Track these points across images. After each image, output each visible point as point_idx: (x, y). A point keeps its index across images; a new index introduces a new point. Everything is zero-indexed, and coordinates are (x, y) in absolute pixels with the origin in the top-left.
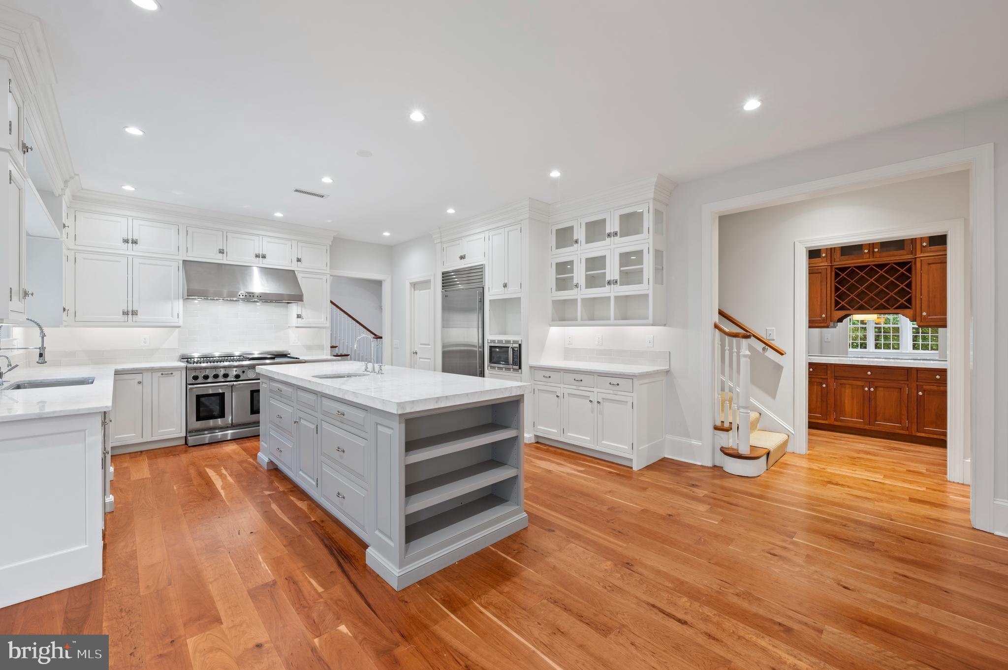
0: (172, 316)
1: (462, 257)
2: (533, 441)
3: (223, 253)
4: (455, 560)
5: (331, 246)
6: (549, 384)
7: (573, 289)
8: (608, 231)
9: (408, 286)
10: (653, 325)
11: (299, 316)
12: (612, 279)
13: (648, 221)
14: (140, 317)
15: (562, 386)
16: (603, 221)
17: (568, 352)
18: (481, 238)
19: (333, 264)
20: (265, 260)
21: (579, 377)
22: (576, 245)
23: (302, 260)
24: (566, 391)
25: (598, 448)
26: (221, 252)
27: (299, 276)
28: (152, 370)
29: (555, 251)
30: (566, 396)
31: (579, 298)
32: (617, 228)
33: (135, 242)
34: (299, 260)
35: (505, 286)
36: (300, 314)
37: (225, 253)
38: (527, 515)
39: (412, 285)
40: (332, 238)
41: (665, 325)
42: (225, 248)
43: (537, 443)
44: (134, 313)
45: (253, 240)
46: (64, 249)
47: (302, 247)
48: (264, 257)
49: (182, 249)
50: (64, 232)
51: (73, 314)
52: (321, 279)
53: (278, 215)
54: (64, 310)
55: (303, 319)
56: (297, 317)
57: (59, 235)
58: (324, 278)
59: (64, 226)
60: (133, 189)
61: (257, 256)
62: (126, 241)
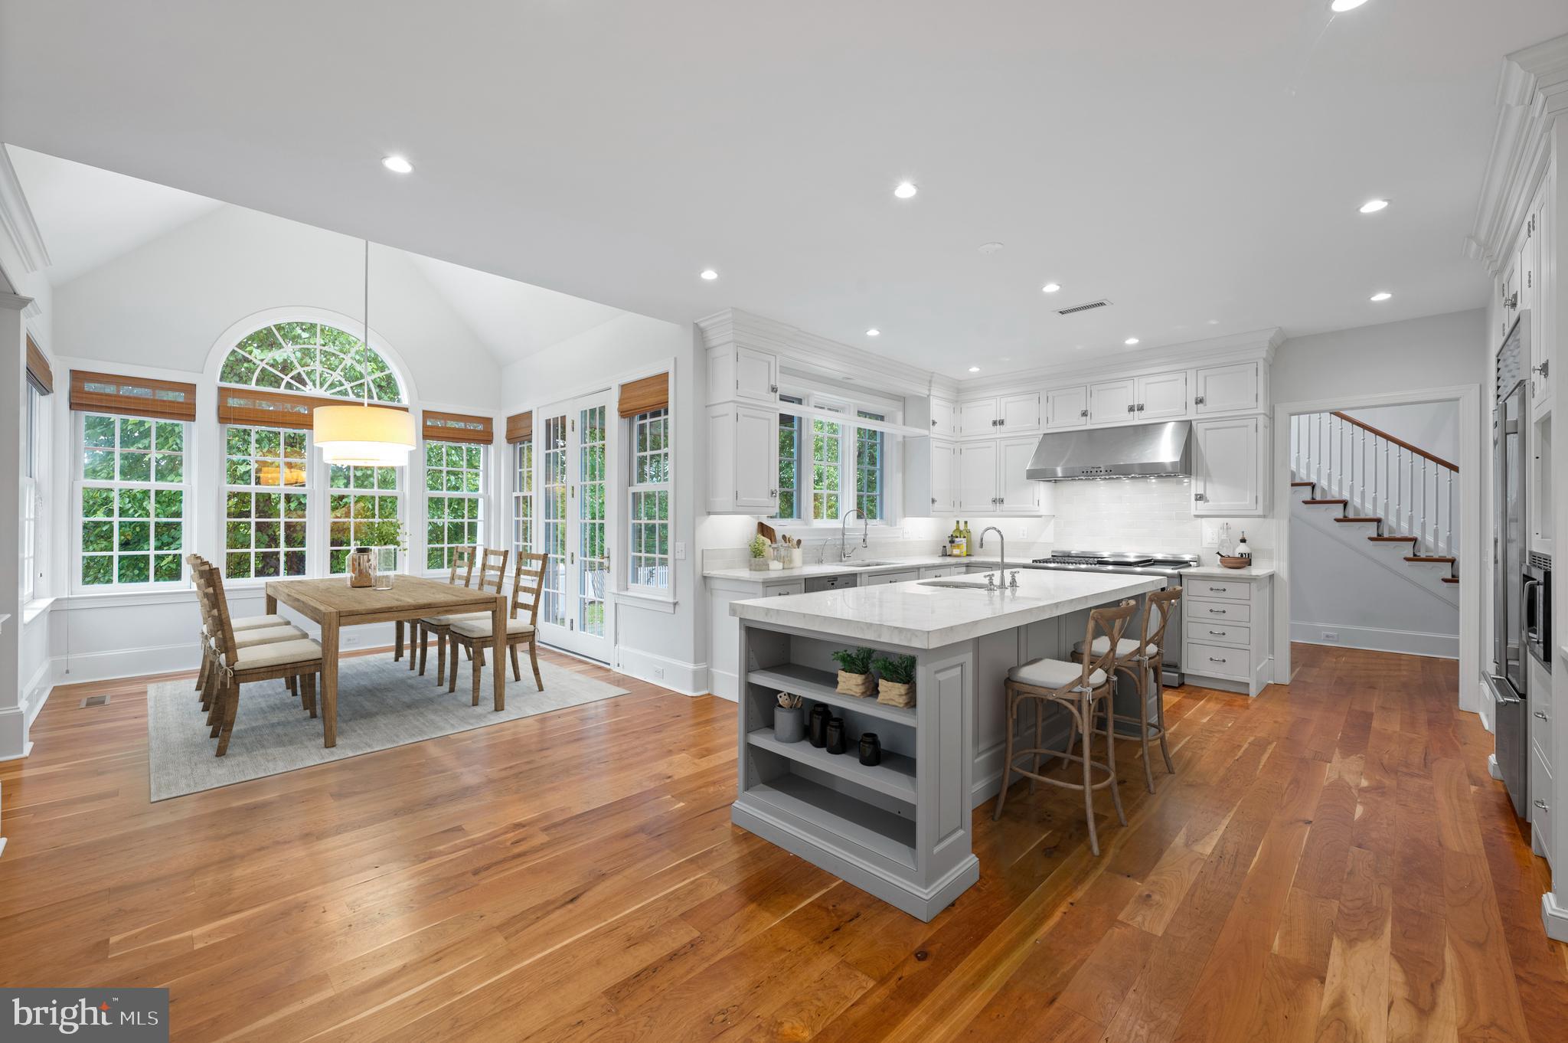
0: (1033, 503)
1: (1513, 305)
3: (1086, 415)
11: (1200, 498)
14: (1006, 505)
18: (1528, 231)
19: (1273, 394)
20: (1143, 414)
23: (1208, 400)
26: (1084, 414)
33: (1002, 423)
34: (1200, 401)
36: (1202, 492)
37: (1089, 415)
40: (1270, 345)
42: (1088, 408)
44: (1001, 502)
45: (1126, 387)
46: (934, 444)
47: (1205, 378)
48: (1141, 408)
49: (1043, 420)
50: (935, 429)
51: (957, 504)
52: (1246, 426)
53: (1132, 341)
54: (933, 501)
55: (1208, 501)
56: (1196, 500)
57: (926, 432)
58: (1252, 423)
59: (934, 423)
60: (978, 369)
61: (1131, 409)
62: (995, 423)
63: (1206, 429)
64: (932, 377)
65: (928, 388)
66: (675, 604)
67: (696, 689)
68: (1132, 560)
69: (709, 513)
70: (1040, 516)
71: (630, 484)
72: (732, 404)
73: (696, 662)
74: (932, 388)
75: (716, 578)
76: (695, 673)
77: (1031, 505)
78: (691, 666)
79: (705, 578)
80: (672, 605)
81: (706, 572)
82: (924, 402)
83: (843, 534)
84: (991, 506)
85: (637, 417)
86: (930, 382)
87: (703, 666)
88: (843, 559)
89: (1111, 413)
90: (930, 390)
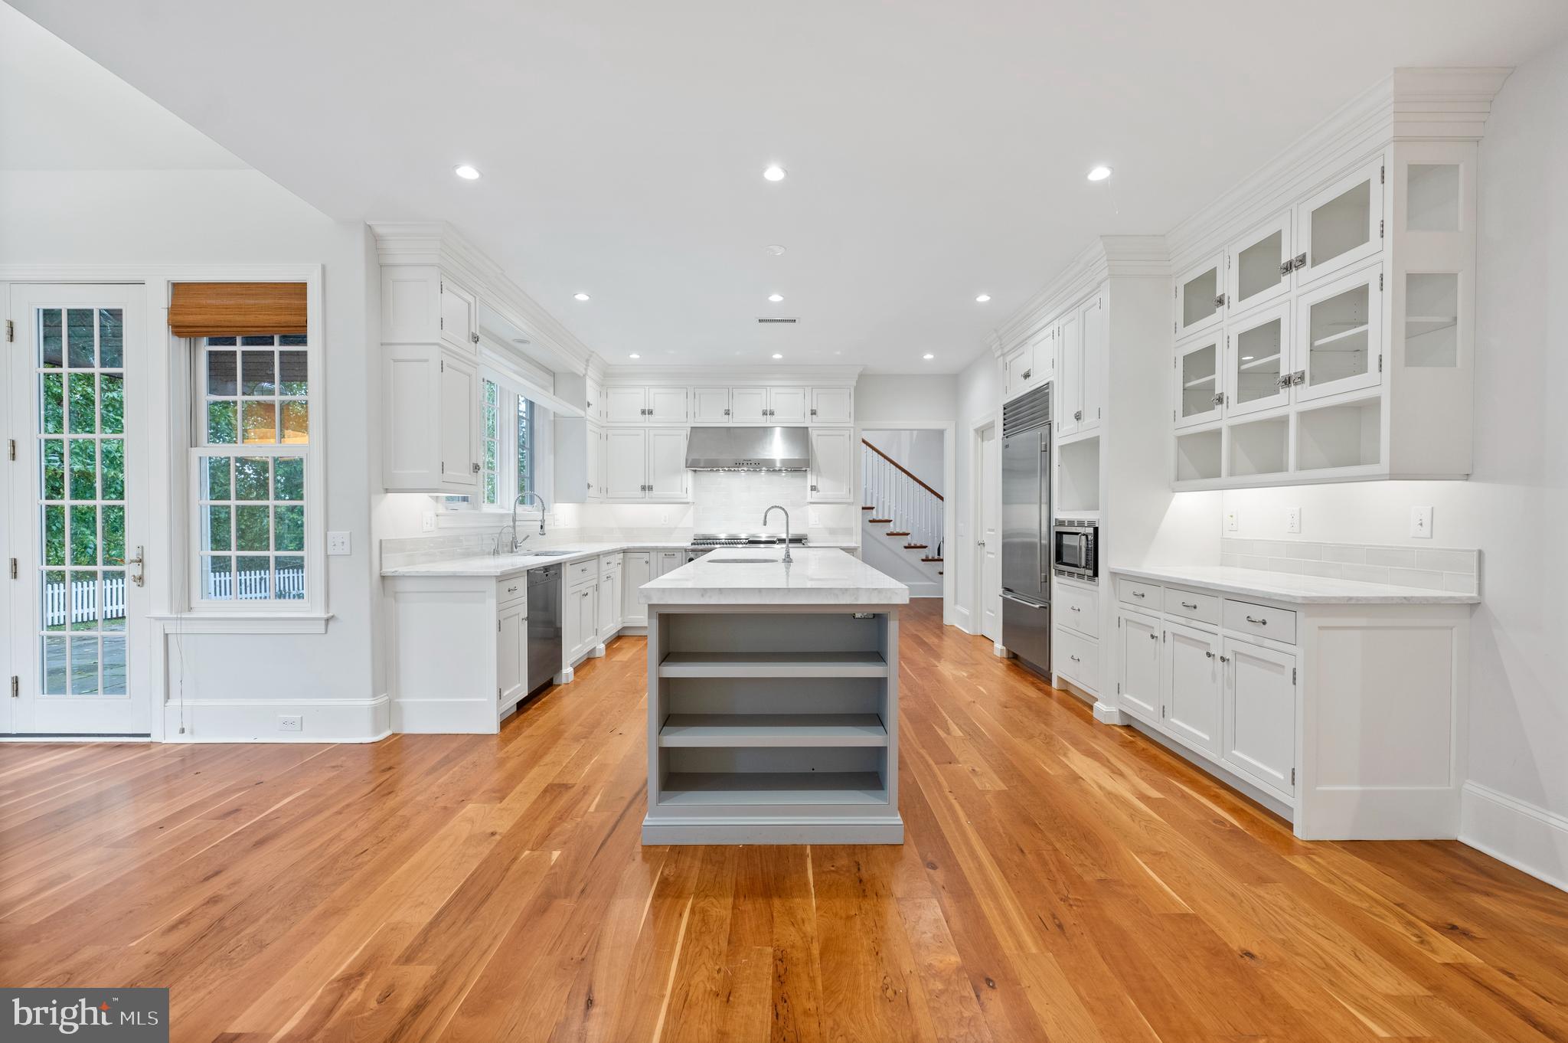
0: (682, 491)
1: (1027, 376)
2: (1117, 720)
3: (729, 414)
4: (741, 842)
5: (856, 389)
6: (1142, 610)
7: (1214, 409)
8: (1285, 259)
9: (972, 434)
10: (1394, 476)
11: (813, 488)
12: (1292, 373)
13: (1383, 206)
14: (655, 492)
15: (1163, 615)
16: (1277, 237)
17: (1230, 550)
18: (1049, 335)
19: (859, 414)
20: (773, 418)
21: (1192, 599)
22: (1219, 310)
23: (818, 412)
24: (1171, 628)
25: (1223, 763)
26: (727, 413)
27: (814, 434)
28: (657, 549)
29: (1183, 331)
30: (1169, 637)
31: (1224, 425)
32: (1304, 247)
33: (650, 412)
34: (813, 413)
35: (1078, 417)
36: (816, 485)
37: (731, 414)
38: (902, 823)
39: (978, 434)
40: (857, 376)
41: (1467, 477)
42: (730, 408)
43: (1128, 727)
44: (650, 488)
45: (760, 394)
46: (589, 426)
47: (817, 394)
48: (772, 414)
49: (691, 414)
50: (590, 410)
51: (605, 490)
52: (843, 435)
53: (777, 356)
54: (589, 486)
55: (818, 491)
56: (812, 490)
57: (582, 413)
58: (847, 433)
59: (589, 405)
60: (638, 357)
61: (765, 413)
62: (643, 412)
63: (818, 435)
64: (591, 356)
65: (584, 366)
66: (327, 620)
67: (377, 732)
68: (763, 539)
69: (387, 491)
70: (688, 503)
71: (194, 443)
72: (437, 347)
73: (375, 694)
74: (590, 368)
75: (404, 576)
76: (375, 710)
77: (680, 493)
78: (368, 702)
79: (383, 578)
80: (323, 622)
81: (388, 570)
82: (578, 379)
83: (514, 521)
84: (640, 493)
85: (205, 340)
86: (587, 361)
87: (383, 699)
88: (515, 550)
89: (746, 416)
90: (586, 369)
